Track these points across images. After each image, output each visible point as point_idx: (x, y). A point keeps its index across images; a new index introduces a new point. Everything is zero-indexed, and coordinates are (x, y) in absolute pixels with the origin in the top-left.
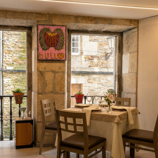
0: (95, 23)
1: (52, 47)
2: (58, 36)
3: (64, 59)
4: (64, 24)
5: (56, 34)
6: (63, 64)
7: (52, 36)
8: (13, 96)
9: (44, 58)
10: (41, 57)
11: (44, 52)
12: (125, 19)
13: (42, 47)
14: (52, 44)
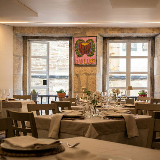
0: (122, 33)
1: (85, 54)
2: (90, 45)
3: (95, 63)
4: (95, 35)
5: (88, 43)
6: (95, 67)
7: (85, 45)
8: (57, 96)
9: (79, 63)
10: (76, 63)
11: (79, 59)
12: (148, 28)
13: (77, 54)
14: (85, 52)
